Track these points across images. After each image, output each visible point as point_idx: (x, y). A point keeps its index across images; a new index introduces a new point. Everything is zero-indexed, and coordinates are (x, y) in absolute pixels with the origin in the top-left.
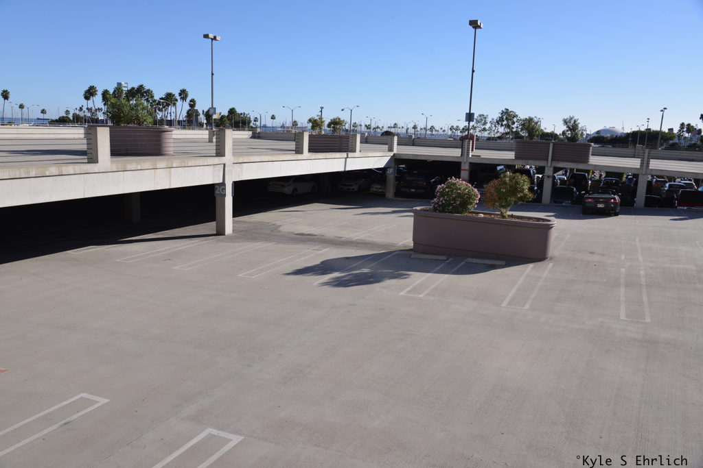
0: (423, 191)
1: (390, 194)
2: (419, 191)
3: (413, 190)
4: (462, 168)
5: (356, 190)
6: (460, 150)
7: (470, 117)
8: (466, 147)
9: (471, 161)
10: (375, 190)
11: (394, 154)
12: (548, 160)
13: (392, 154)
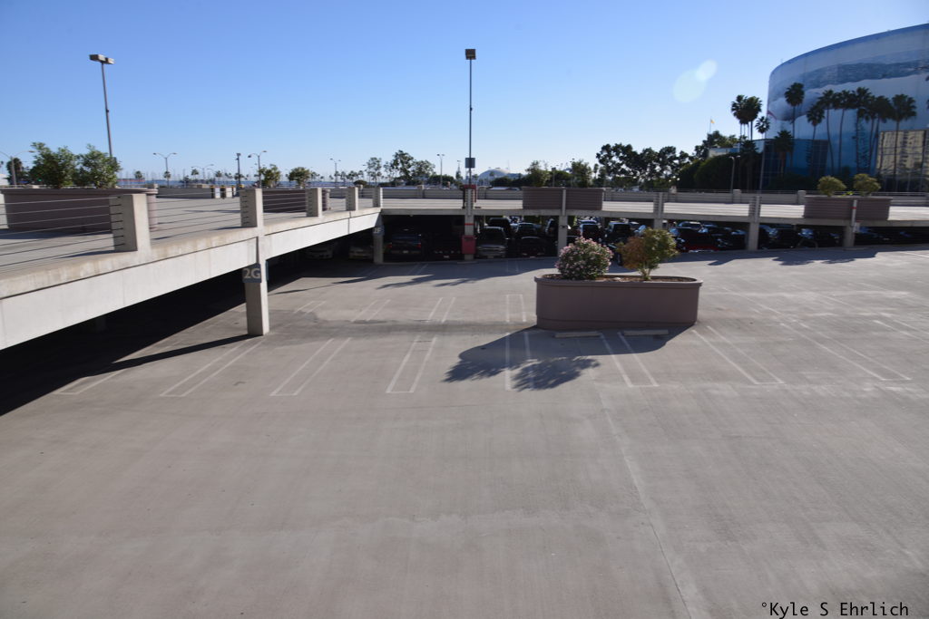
0: (417, 252)
1: (379, 259)
2: (413, 252)
3: (405, 252)
4: (466, 222)
5: (330, 257)
6: (461, 201)
7: (470, 163)
8: (469, 198)
9: (477, 214)
10: (356, 254)
11: (382, 210)
12: (561, 208)
13: (379, 210)
